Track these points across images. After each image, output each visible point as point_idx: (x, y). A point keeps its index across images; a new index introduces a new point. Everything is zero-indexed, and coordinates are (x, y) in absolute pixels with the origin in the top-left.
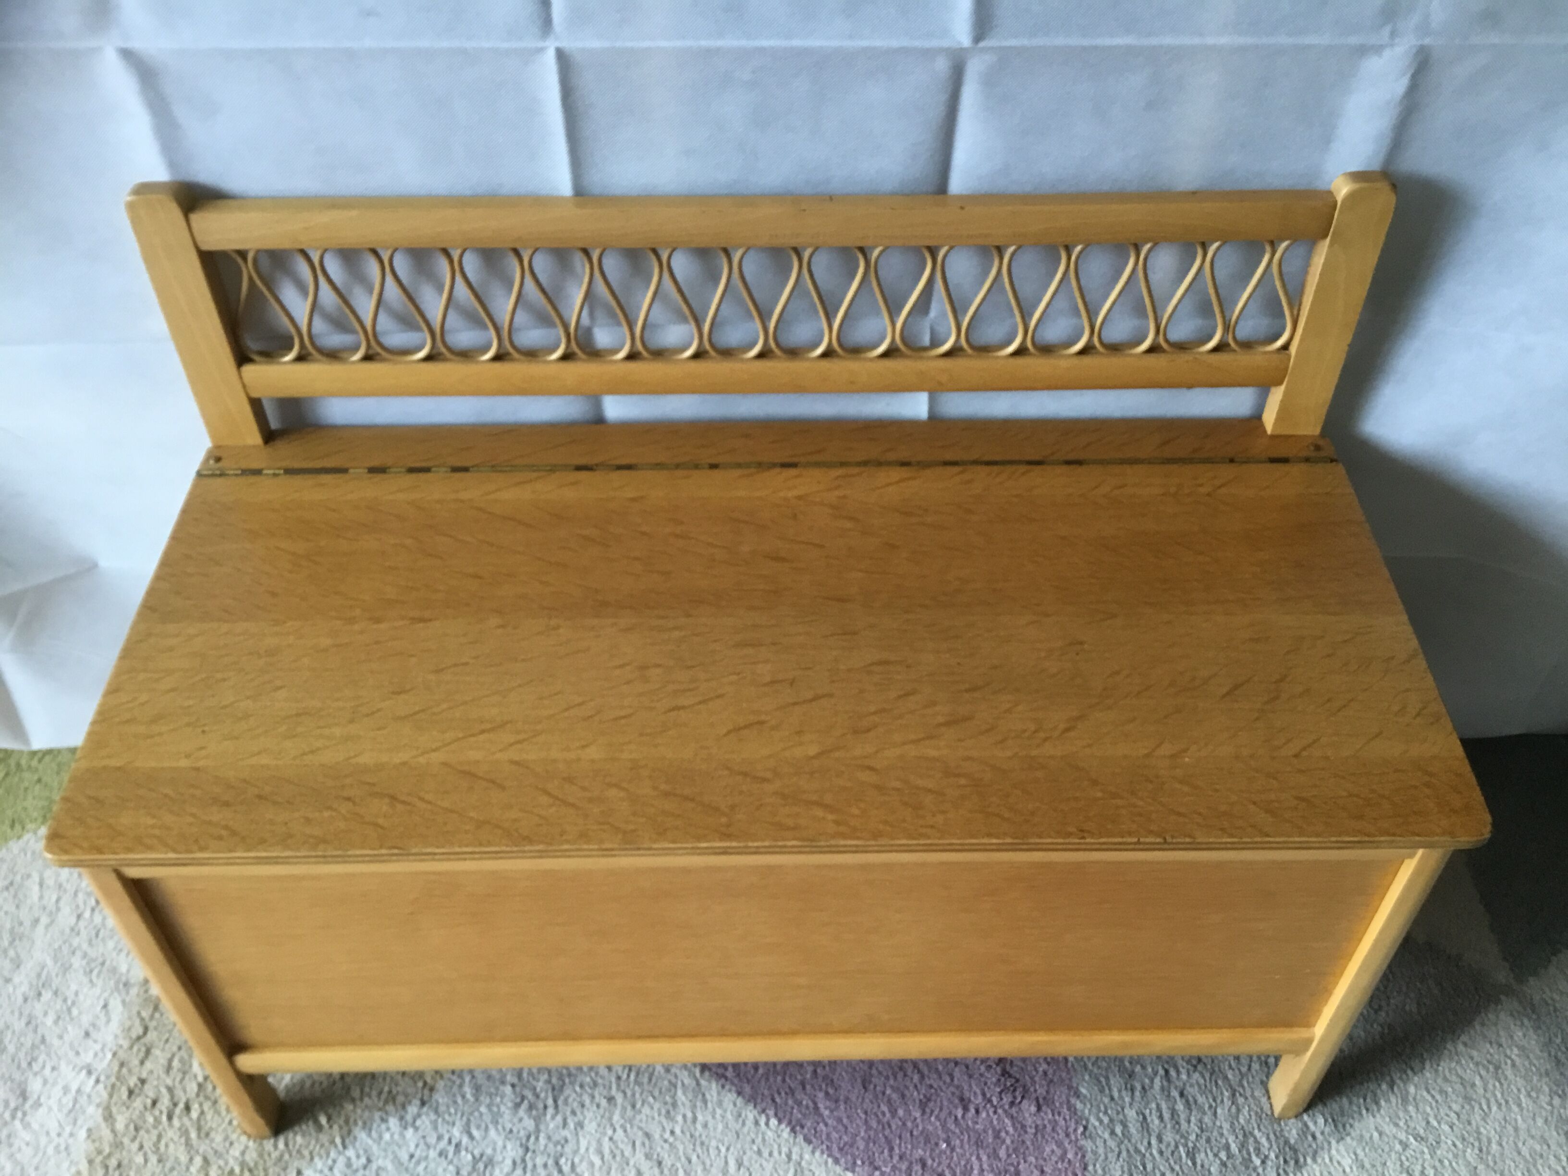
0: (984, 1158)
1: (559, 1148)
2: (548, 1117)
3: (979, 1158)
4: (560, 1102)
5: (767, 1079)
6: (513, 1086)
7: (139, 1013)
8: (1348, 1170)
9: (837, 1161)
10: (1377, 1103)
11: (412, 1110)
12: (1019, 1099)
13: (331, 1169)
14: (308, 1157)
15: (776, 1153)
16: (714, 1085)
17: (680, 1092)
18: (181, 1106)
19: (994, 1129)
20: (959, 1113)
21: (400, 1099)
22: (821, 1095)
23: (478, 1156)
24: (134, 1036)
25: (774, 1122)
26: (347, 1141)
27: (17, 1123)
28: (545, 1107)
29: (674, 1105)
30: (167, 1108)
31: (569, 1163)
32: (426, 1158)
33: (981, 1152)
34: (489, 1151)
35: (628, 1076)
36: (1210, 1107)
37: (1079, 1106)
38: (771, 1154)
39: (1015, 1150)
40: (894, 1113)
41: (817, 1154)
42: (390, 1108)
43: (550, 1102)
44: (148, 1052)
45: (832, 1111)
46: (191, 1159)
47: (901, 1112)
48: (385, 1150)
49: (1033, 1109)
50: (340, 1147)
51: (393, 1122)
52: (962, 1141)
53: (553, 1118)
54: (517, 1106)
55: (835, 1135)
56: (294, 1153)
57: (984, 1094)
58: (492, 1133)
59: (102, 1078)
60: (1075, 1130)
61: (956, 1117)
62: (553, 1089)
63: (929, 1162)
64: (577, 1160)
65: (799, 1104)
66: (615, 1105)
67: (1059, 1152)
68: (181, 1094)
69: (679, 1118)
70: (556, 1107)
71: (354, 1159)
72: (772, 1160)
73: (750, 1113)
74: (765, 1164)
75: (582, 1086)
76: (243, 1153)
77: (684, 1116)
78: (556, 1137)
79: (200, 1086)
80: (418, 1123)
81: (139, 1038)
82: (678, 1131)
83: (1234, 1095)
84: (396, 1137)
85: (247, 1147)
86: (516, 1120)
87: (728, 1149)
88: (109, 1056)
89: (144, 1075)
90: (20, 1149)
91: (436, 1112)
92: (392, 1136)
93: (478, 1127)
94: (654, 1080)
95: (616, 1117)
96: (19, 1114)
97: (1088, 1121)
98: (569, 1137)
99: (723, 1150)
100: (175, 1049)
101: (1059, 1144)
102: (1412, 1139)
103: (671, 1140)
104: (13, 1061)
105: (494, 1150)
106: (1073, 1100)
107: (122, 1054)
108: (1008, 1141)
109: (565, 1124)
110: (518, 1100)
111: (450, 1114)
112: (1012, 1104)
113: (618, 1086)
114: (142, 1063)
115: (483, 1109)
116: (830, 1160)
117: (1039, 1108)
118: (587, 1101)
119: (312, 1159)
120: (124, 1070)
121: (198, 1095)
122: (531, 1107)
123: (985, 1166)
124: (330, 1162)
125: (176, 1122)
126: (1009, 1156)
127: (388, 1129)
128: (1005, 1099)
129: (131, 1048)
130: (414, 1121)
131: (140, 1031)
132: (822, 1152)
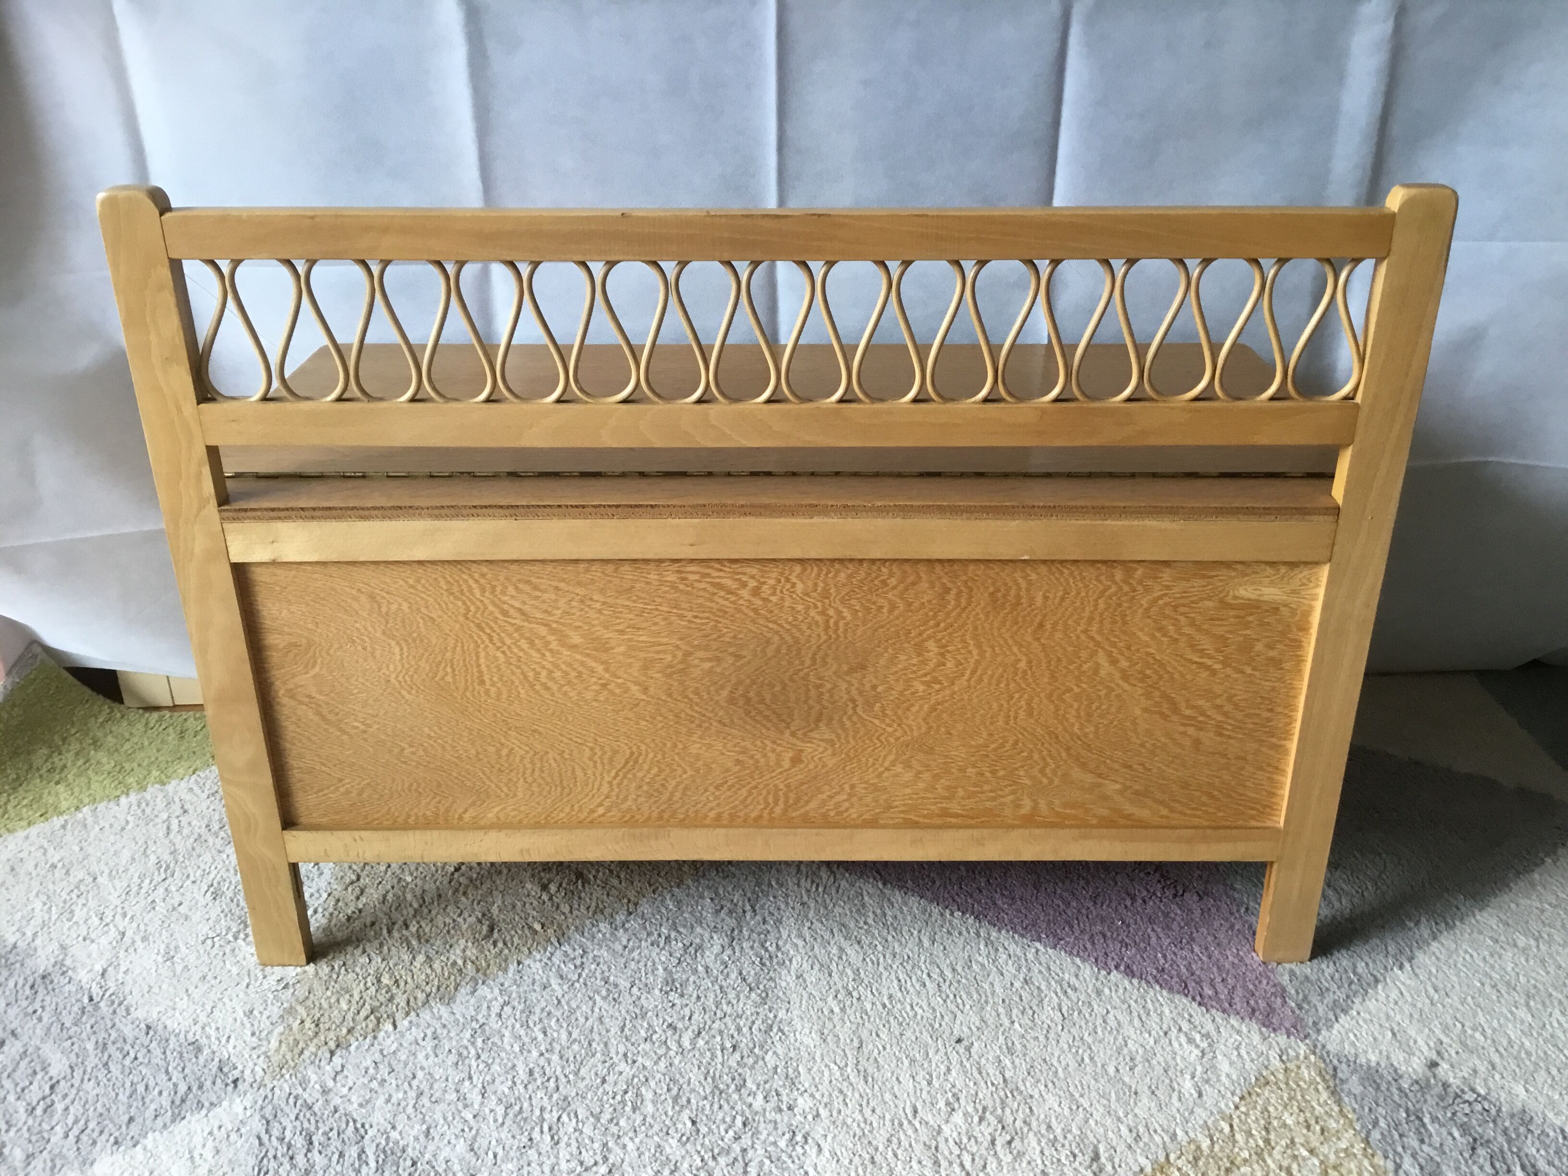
0: (1159, 930)
1: (762, 936)
2: (748, 917)
3: (1153, 930)
4: (757, 908)
5: (945, 888)
6: (712, 899)
7: (350, 867)
8: (1495, 927)
9: (1022, 936)
10: (1508, 886)
11: (620, 918)
12: (1181, 892)
13: (549, 959)
14: (526, 951)
15: (964, 933)
16: (897, 893)
17: (866, 898)
18: (400, 923)
19: (1163, 912)
20: (1129, 903)
21: (607, 911)
22: (997, 896)
23: (688, 944)
24: (348, 881)
25: (958, 914)
26: (562, 940)
27: (240, 942)
28: (744, 912)
29: (863, 906)
30: (387, 925)
31: (774, 945)
32: (640, 947)
33: (1155, 927)
34: (698, 941)
35: (817, 889)
36: (1357, 892)
37: (1236, 895)
38: (960, 933)
39: (1186, 924)
40: (1068, 905)
41: (1003, 932)
42: (599, 916)
43: (748, 907)
44: (362, 892)
45: (1010, 905)
46: (414, 958)
47: (1074, 904)
48: (599, 944)
49: (1196, 898)
50: (557, 944)
51: (604, 926)
52: (1136, 921)
53: (752, 918)
54: (718, 912)
55: (1015, 921)
56: (513, 950)
57: (1148, 891)
58: (699, 930)
59: (320, 910)
60: (1238, 911)
61: (1126, 907)
62: (749, 900)
63: (1109, 934)
64: (780, 943)
65: (979, 902)
66: (809, 907)
67: (1227, 925)
68: (399, 916)
69: (870, 914)
70: (754, 911)
71: (570, 951)
72: (962, 939)
73: (936, 910)
74: (956, 940)
75: (774, 897)
76: (464, 951)
77: (874, 912)
78: (759, 930)
79: (416, 911)
80: (627, 926)
81: (352, 883)
82: (870, 921)
83: (1376, 884)
84: (608, 935)
85: (466, 947)
86: (719, 921)
87: (920, 931)
88: (325, 895)
89: (361, 906)
90: (245, 959)
91: (643, 917)
92: (604, 935)
93: (685, 926)
94: (841, 891)
95: (811, 916)
96: (242, 936)
97: (1248, 905)
98: (769, 928)
99: (915, 932)
100: (389, 887)
101: (1227, 920)
102: (1547, 906)
103: (866, 927)
104: (232, 901)
105: (702, 940)
106: (1231, 893)
107: (336, 894)
108: (1178, 918)
109: (765, 922)
110: (718, 907)
111: (657, 919)
112: (1175, 896)
113: (809, 896)
114: (358, 898)
115: (686, 915)
116: (1016, 936)
117: (1201, 898)
118: (783, 906)
119: (530, 953)
120: (340, 904)
121: (414, 916)
122: (730, 912)
123: (1161, 935)
124: (548, 954)
125: (396, 934)
126: (1182, 928)
127: (599, 931)
128: (1168, 893)
129: (346, 889)
130: (623, 925)
131: (354, 878)
132: (1008, 931)
